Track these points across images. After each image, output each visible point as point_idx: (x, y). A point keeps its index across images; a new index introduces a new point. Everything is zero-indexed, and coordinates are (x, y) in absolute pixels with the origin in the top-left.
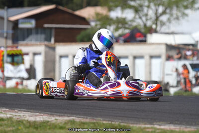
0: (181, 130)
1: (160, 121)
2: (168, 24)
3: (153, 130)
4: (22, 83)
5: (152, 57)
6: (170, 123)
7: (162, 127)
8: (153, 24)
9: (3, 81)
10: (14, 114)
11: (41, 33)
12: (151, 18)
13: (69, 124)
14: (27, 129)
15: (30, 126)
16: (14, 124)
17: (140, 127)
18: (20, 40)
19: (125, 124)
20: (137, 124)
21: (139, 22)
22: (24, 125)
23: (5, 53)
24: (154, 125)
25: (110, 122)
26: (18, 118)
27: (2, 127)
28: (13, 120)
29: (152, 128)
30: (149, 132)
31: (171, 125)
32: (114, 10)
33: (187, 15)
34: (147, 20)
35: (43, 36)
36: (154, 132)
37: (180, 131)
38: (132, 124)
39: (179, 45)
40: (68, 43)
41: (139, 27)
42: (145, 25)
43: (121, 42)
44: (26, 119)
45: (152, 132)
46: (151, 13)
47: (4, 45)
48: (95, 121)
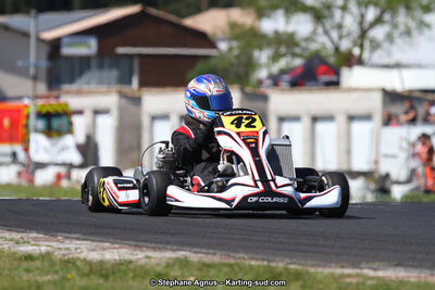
0: (422, 280)
1: (375, 260)
2: (386, 45)
3: (360, 280)
4: (68, 176)
5: (351, 118)
6: (397, 265)
7: (380, 274)
8: (355, 45)
9: (27, 171)
10: (55, 244)
11: (111, 67)
12: (349, 34)
13: (176, 267)
14: (85, 279)
15: (91, 272)
16: (57, 268)
17: (332, 275)
18: (65, 83)
19: (300, 268)
20: (324, 266)
21: (323, 43)
22: (78, 269)
23: (32, 110)
24: (362, 268)
25: (265, 263)
26: (64, 255)
27: (31, 275)
28: (53, 258)
29: (357, 275)
30: (350, 284)
31: (398, 268)
32: (269, 16)
33: (428, 26)
34: (341, 37)
35: (114, 73)
36: (364, 284)
37: (419, 282)
38: (312, 266)
39: (411, 91)
40: (169, 89)
41: (323, 53)
42: (337, 49)
43: (284, 85)
44: (82, 256)
45: (358, 284)
46: (350, 23)
47: (30, 93)
48: (232, 261)
